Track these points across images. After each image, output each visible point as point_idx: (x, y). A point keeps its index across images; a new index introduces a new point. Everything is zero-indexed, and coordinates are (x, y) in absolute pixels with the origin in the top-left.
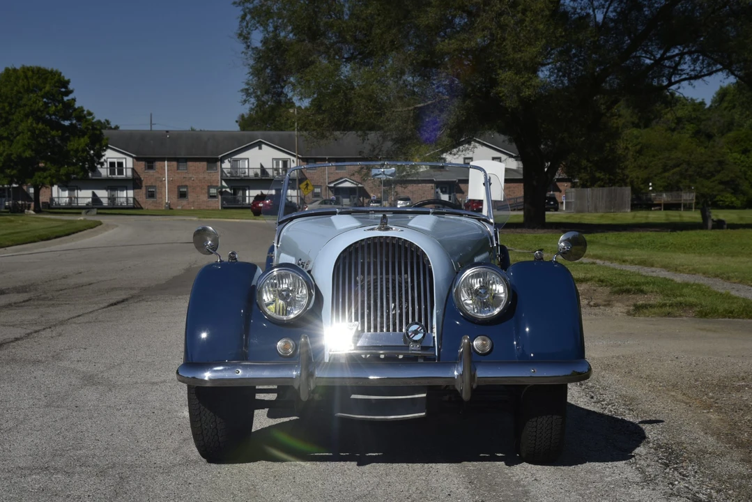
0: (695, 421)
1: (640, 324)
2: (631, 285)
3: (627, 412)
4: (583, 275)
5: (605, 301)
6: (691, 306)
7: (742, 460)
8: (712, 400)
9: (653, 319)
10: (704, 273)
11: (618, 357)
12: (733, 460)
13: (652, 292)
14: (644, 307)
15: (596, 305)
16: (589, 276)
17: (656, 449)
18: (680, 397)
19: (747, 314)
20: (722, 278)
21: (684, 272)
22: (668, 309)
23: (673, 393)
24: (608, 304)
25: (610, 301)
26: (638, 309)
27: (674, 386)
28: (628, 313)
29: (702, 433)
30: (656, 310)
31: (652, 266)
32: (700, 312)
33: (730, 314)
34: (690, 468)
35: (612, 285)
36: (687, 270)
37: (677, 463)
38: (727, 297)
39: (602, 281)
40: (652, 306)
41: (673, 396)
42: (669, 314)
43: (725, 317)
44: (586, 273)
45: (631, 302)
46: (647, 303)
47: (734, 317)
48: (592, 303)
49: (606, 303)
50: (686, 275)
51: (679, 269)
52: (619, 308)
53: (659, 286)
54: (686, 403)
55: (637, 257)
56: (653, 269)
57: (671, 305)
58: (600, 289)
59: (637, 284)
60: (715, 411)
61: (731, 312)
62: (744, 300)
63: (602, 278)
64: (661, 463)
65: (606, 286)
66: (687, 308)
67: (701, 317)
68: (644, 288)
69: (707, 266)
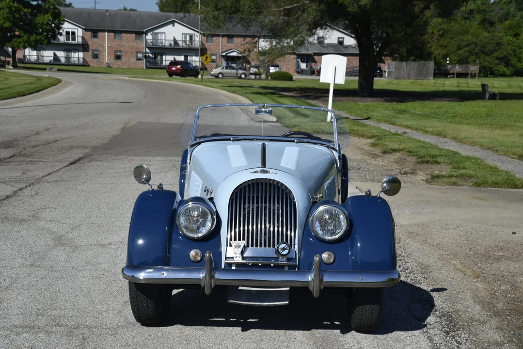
0: (468, 289)
1: (436, 192)
2: (430, 157)
3: (423, 280)
4: (398, 146)
5: (412, 169)
6: (470, 177)
7: (498, 328)
8: (480, 270)
9: (444, 187)
10: (480, 146)
11: (418, 225)
12: (491, 328)
13: (444, 162)
14: (438, 177)
15: (405, 173)
16: (401, 147)
17: (441, 318)
18: (459, 266)
19: (507, 185)
20: (492, 151)
21: (467, 144)
22: (454, 180)
23: (454, 262)
24: (413, 173)
25: (414, 170)
26: (435, 178)
27: (455, 255)
28: (427, 181)
29: (472, 302)
30: (446, 180)
31: (445, 137)
32: (476, 183)
33: (496, 184)
34: (463, 336)
35: (416, 155)
36: (469, 143)
37: (454, 331)
38: (495, 170)
39: (410, 152)
40: (443, 177)
41: (454, 264)
42: (454, 184)
43: (492, 186)
44: (399, 145)
45: (429, 172)
46: (440, 174)
47: (498, 187)
48: (402, 172)
49: (412, 171)
50: (468, 146)
51: (463, 141)
52: (421, 176)
53: (449, 158)
54: (463, 272)
55: (435, 129)
56: (446, 140)
57: (456, 176)
58: (408, 159)
59: (434, 156)
60: (482, 280)
61: (497, 184)
62: (507, 172)
63: (410, 150)
64: (444, 332)
65: (413, 156)
66: (468, 178)
67: (476, 186)
68: (439, 159)
69: (483, 140)
